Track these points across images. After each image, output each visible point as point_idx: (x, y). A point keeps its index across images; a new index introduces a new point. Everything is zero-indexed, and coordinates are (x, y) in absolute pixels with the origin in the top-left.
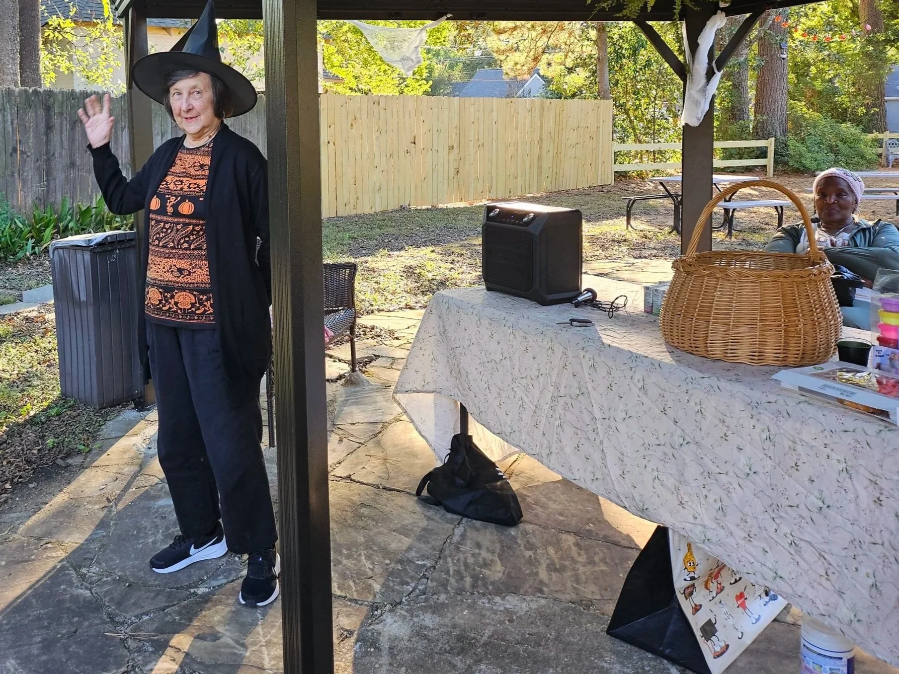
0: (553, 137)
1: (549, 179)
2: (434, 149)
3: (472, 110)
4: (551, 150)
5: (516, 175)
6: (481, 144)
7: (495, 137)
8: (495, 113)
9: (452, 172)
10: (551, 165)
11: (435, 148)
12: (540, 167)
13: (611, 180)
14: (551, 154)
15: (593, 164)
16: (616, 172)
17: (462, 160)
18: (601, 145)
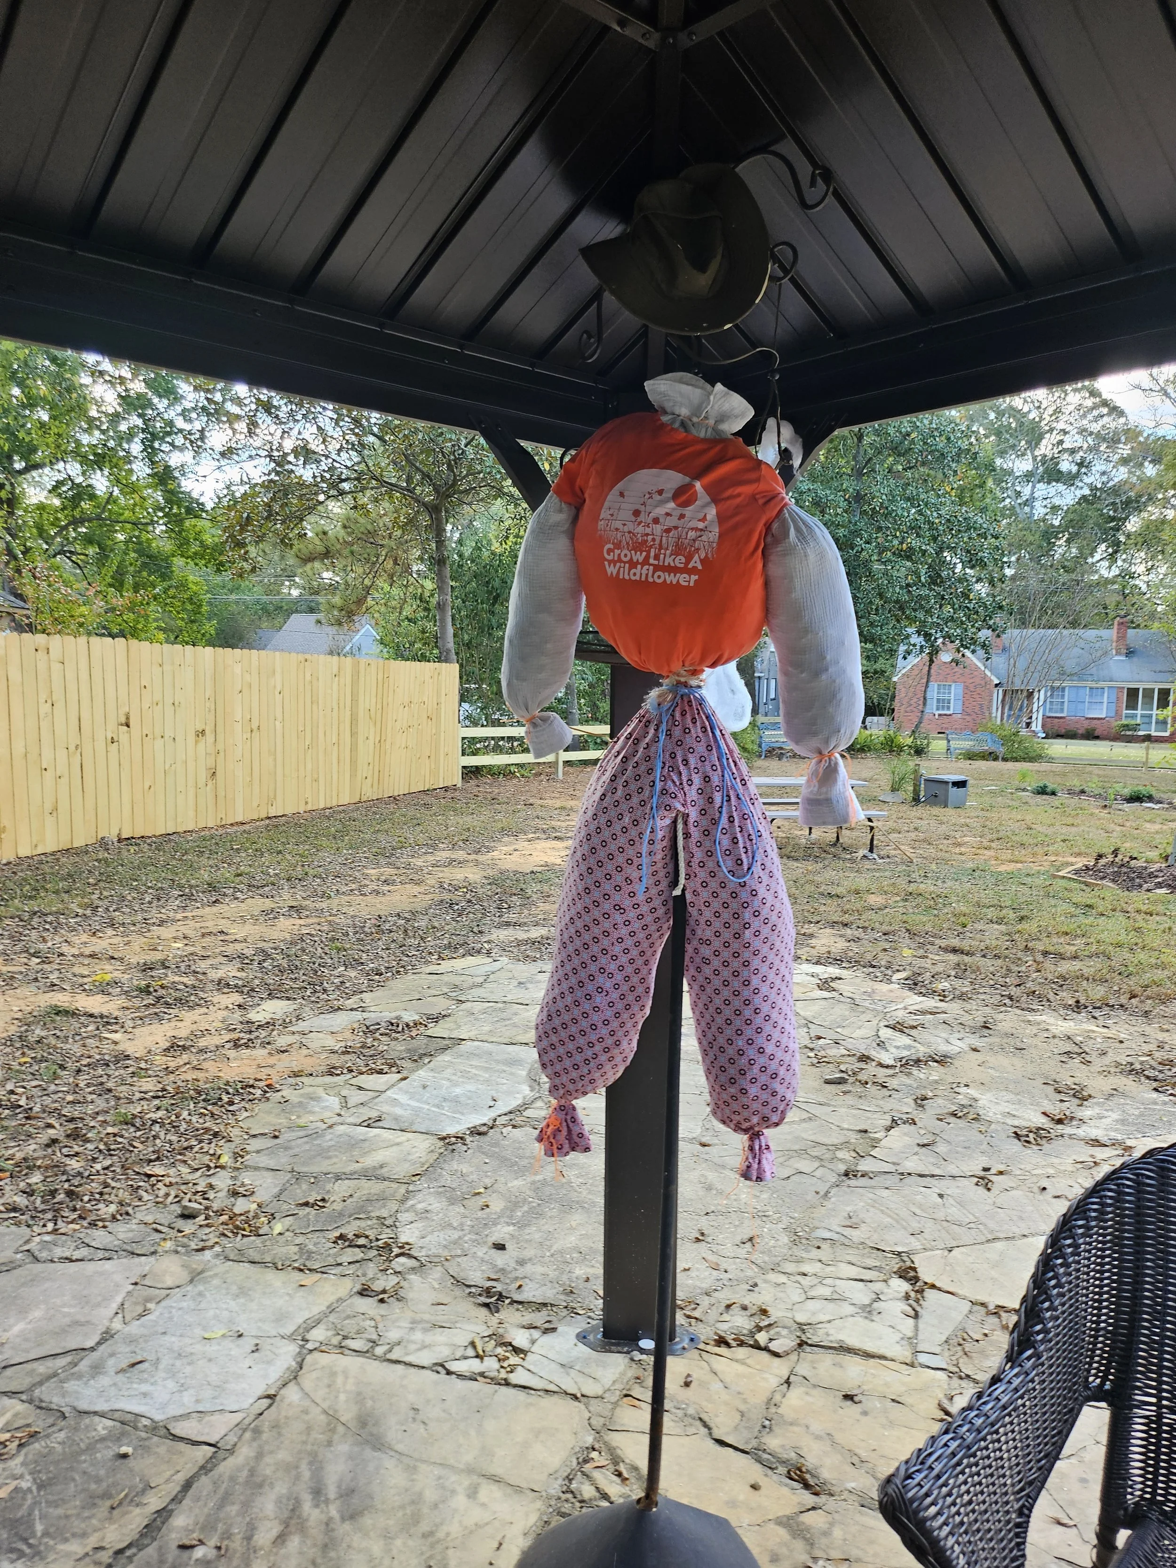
0: (373, 716)
1: (369, 780)
2: (166, 738)
3: (238, 669)
4: (371, 738)
5: (315, 776)
6: (255, 726)
7: (279, 716)
8: (278, 676)
9: (203, 775)
10: (371, 761)
11: (169, 733)
12: (353, 762)
13: (458, 780)
14: (371, 742)
15: (432, 758)
16: (464, 767)
17: (222, 754)
18: (443, 729)
